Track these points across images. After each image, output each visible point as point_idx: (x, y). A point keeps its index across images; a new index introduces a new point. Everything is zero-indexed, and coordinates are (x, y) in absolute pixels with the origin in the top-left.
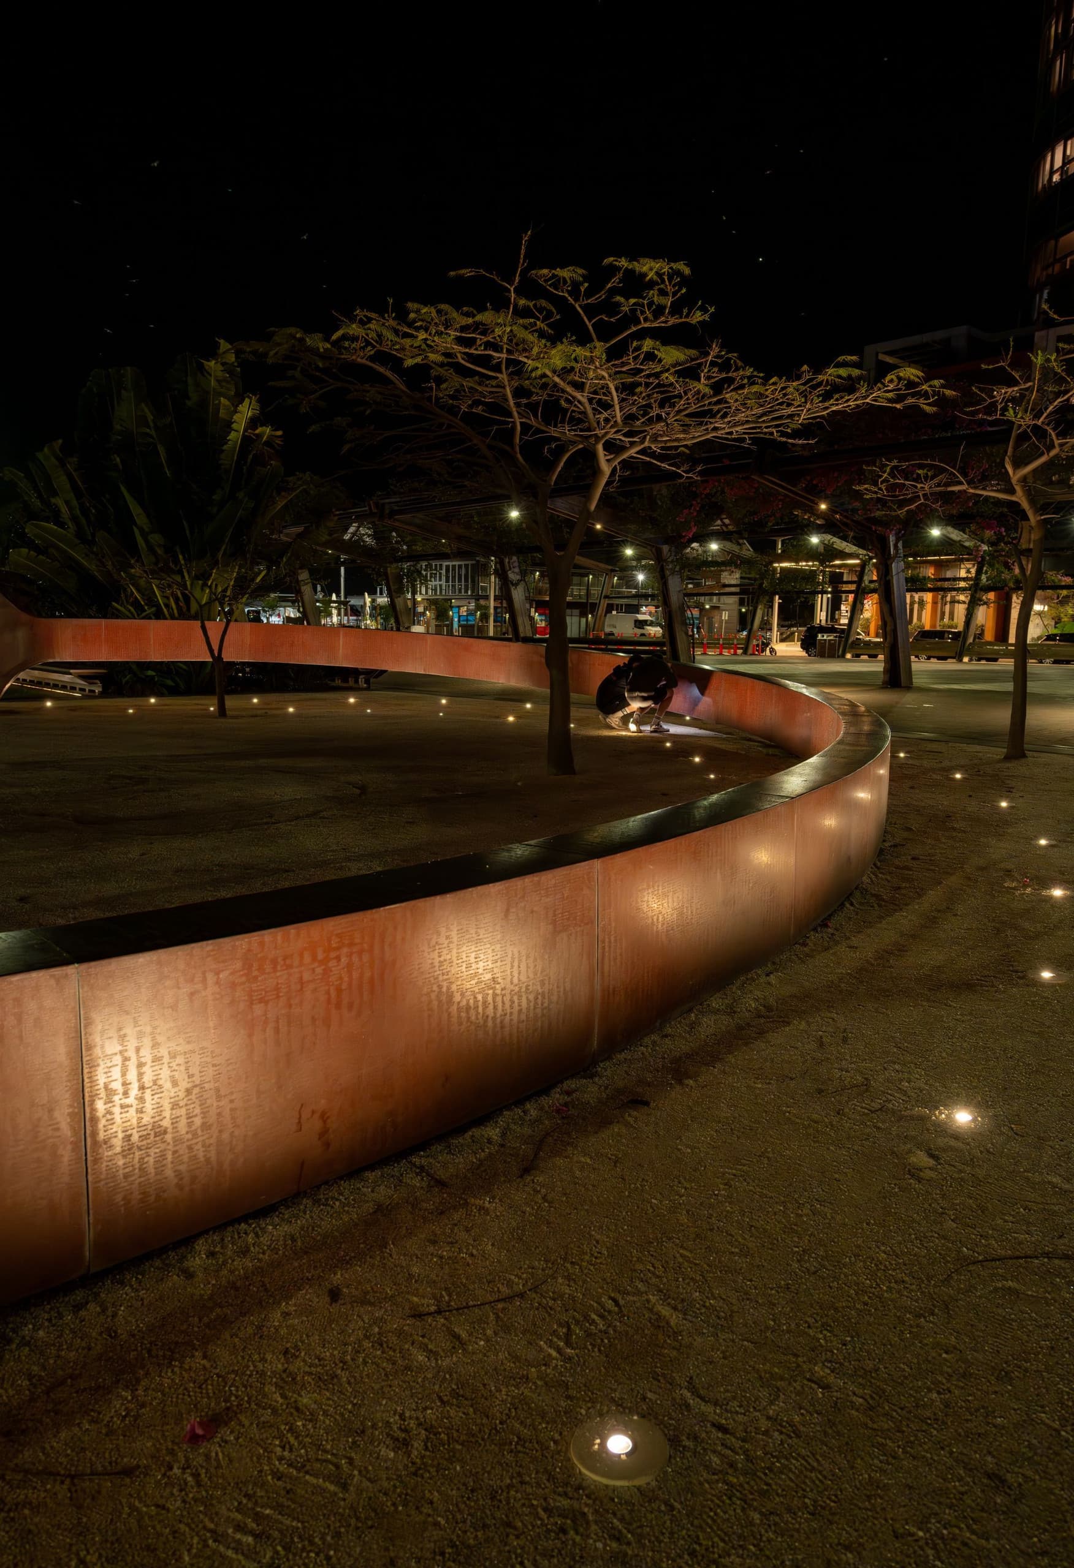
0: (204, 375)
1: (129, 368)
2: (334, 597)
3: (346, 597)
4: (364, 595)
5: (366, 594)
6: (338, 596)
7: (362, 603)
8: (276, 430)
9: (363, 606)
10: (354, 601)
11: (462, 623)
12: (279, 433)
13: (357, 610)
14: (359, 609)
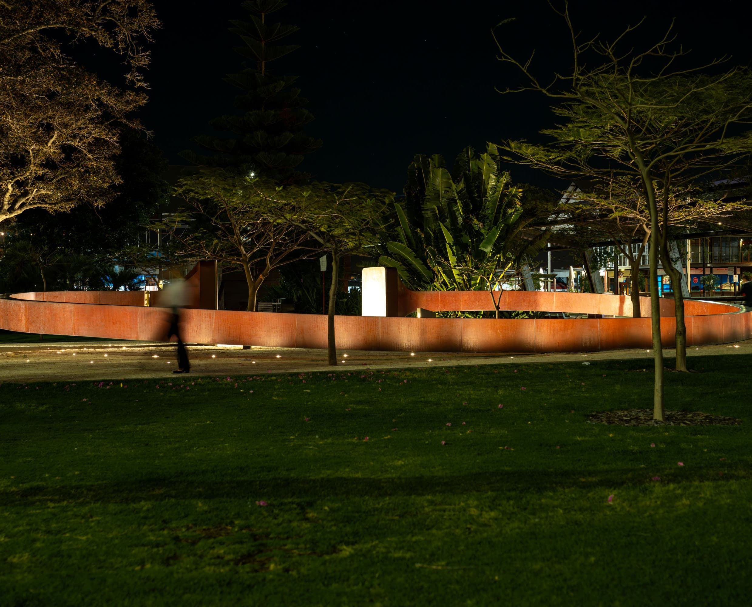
0: (479, 160)
1: (437, 155)
2: (541, 271)
3: (552, 271)
4: (569, 268)
5: (571, 267)
6: (545, 269)
7: (568, 276)
8: (519, 189)
9: (568, 279)
10: (562, 274)
11: (665, 291)
12: (521, 190)
13: (563, 283)
14: (565, 282)
